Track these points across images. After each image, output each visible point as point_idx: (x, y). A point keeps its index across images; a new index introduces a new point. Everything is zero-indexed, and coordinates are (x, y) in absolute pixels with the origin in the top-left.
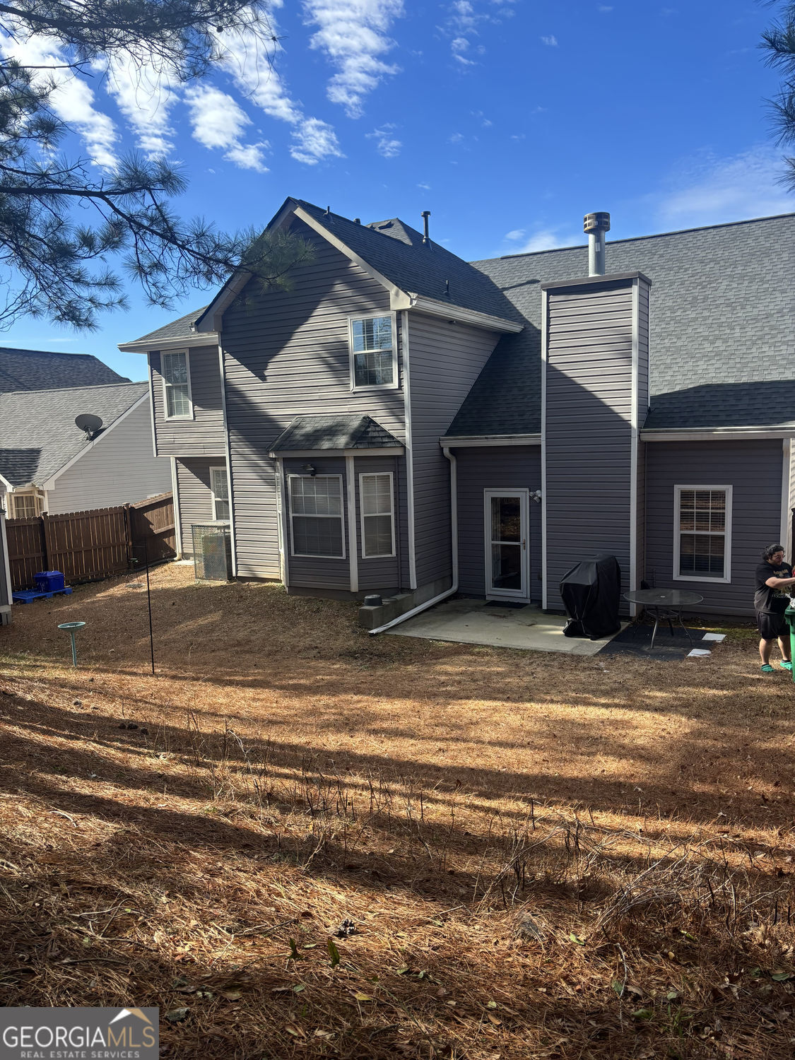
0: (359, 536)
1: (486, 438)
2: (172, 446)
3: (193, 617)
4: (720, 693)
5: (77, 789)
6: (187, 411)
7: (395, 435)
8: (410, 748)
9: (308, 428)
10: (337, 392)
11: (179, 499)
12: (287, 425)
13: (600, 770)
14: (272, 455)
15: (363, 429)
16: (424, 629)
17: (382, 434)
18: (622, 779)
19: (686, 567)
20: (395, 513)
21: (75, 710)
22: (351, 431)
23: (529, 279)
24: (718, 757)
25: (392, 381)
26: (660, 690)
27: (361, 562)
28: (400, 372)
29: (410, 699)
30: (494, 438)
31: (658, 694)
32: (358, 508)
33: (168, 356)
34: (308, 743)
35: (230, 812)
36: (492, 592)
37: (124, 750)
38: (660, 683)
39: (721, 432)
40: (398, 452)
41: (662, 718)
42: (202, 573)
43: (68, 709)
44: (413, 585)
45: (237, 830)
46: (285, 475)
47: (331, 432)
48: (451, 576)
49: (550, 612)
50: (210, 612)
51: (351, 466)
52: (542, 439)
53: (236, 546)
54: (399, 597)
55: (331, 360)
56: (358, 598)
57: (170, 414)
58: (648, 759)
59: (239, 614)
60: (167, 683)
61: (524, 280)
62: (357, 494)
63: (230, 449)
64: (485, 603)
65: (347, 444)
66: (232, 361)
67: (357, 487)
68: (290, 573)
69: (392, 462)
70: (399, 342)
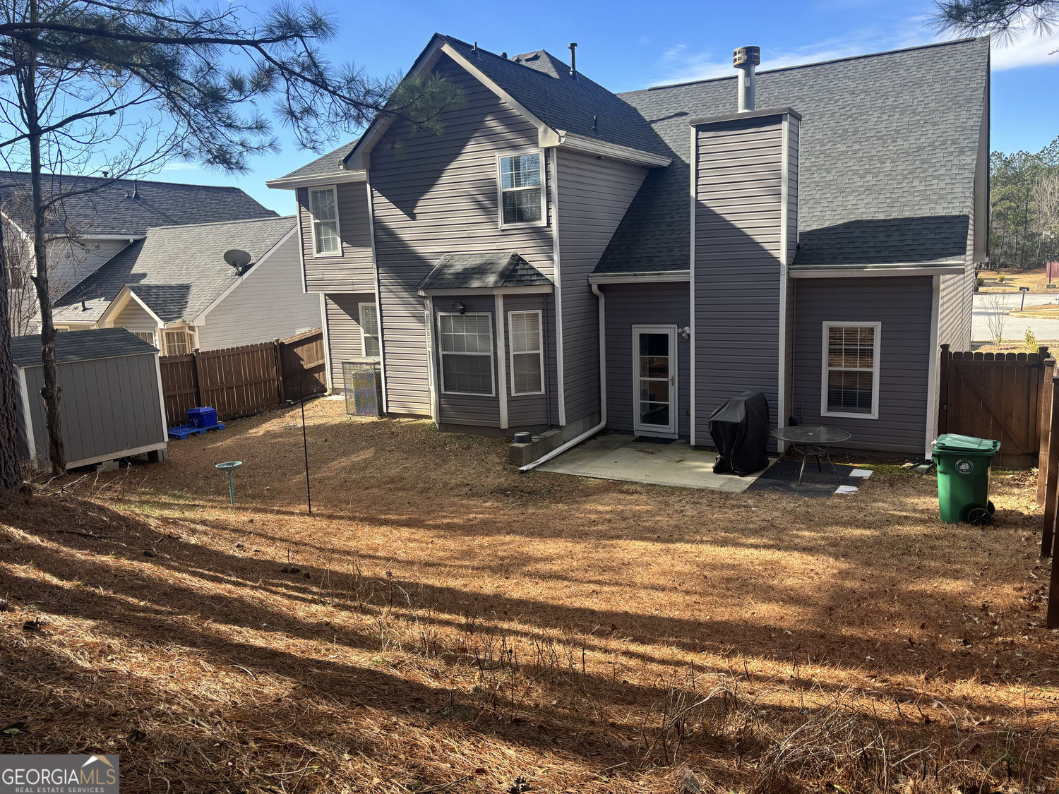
0: (508, 374)
1: (635, 275)
2: (321, 283)
3: (345, 454)
4: (868, 532)
5: (251, 640)
6: (335, 248)
7: (544, 273)
8: (564, 590)
9: (459, 267)
10: (486, 230)
11: (329, 335)
12: (437, 263)
13: (750, 612)
14: (421, 293)
15: (512, 267)
16: (573, 466)
17: (531, 272)
18: (772, 623)
19: (833, 404)
20: (544, 350)
21: (239, 554)
22: (500, 269)
23: (678, 111)
24: (866, 599)
25: (540, 219)
26: (809, 529)
27: (510, 399)
28: (548, 209)
29: (562, 538)
30: (643, 275)
31: (807, 534)
32: (507, 346)
33: (315, 193)
34: (465, 586)
35: (398, 664)
36: (640, 427)
37: (289, 597)
38: (810, 522)
39: (872, 269)
40: (547, 290)
41: (810, 558)
42: (353, 409)
43: (231, 552)
44: (563, 422)
45: (407, 682)
46: (435, 313)
47: (481, 270)
48: (600, 411)
49: (698, 448)
50: (363, 449)
51: (500, 305)
52: (691, 275)
53: (386, 383)
54: (549, 434)
55: (480, 198)
56: (508, 435)
57: (319, 251)
58: (797, 601)
59: (391, 451)
60: (324, 523)
61: (672, 112)
62: (506, 332)
63: (379, 286)
64: (633, 439)
65: (496, 282)
66: (380, 199)
67: (506, 324)
68: (441, 410)
69: (541, 300)
70: (547, 180)
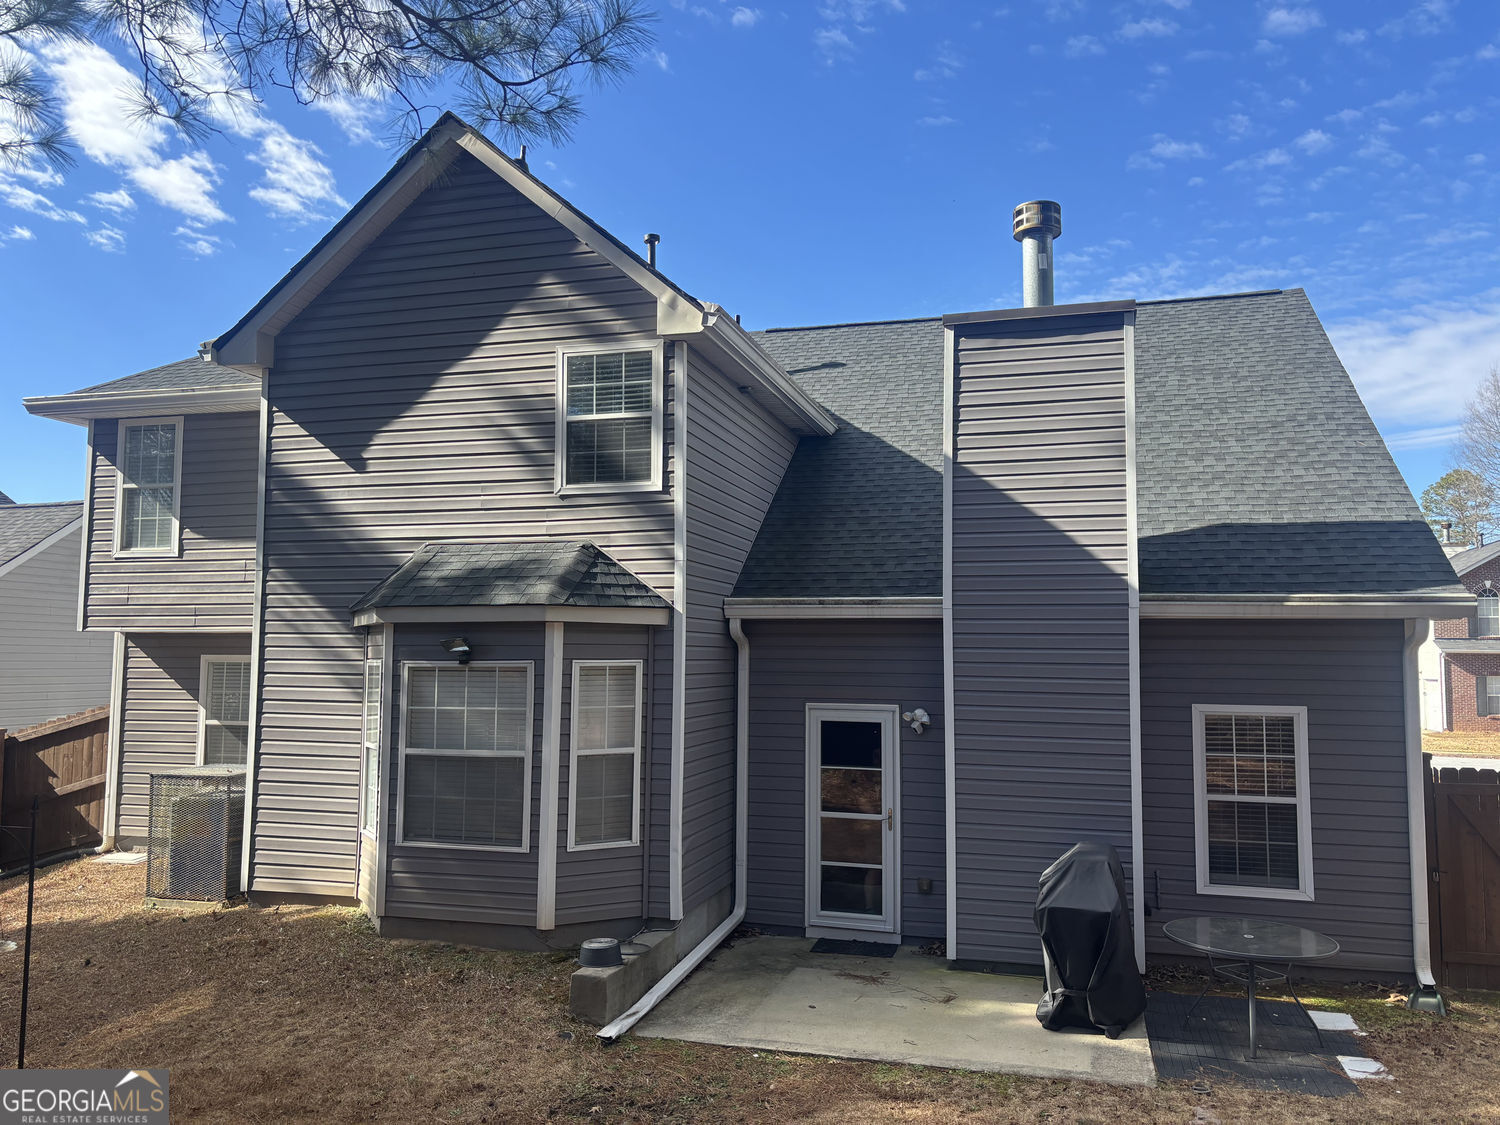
0: (563, 799)
1: (821, 603)
2: (120, 610)
3: (138, 1001)
6: (165, 540)
7: (650, 585)
9: (454, 565)
10: (528, 494)
11: (123, 721)
12: (407, 558)
14: (363, 620)
15: (584, 569)
17: (623, 581)
19: (1221, 867)
20: (644, 748)
22: (560, 571)
23: (827, 360)
25: (648, 477)
27: (564, 858)
28: (666, 459)
30: (837, 603)
32: (565, 736)
33: (133, 431)
36: (819, 920)
39: (1301, 603)
40: (658, 619)
42: (164, 883)
44: (676, 911)
46: (396, 662)
47: (514, 573)
48: (733, 885)
49: (961, 965)
50: (185, 986)
51: (555, 643)
52: (945, 608)
53: (254, 822)
54: (650, 939)
55: (518, 431)
56: (561, 946)
57: (127, 544)
59: (261, 991)
61: (815, 362)
62: (566, 704)
63: (264, 607)
64: (807, 946)
65: (552, 595)
66: (287, 428)
67: (567, 688)
68: (389, 886)
69: (642, 639)
70: (666, 401)
